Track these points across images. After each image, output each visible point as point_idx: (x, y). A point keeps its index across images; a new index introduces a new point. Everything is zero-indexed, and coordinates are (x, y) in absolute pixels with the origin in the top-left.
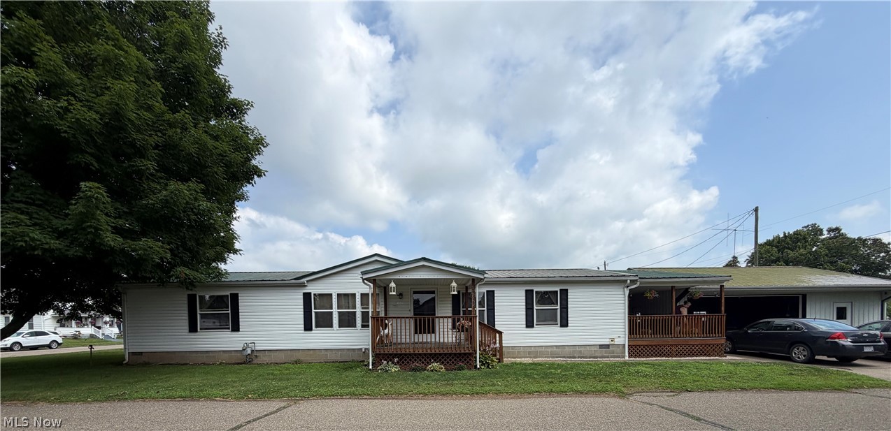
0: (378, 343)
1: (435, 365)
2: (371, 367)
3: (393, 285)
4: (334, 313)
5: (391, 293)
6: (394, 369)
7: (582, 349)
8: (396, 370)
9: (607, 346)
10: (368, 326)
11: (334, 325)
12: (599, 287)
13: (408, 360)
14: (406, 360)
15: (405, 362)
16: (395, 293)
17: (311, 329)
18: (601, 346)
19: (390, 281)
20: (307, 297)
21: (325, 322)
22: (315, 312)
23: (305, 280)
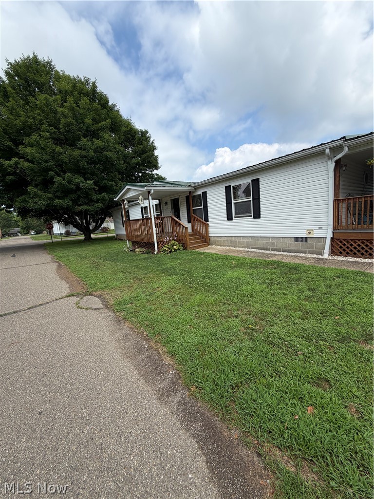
7: (275, 241)
9: (305, 239)
12: (286, 173)
18: (297, 239)
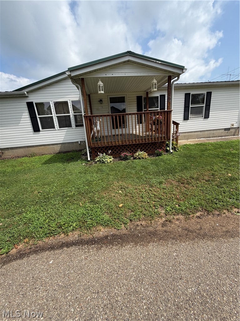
0: (92, 138)
1: (140, 153)
2: (89, 159)
3: (100, 83)
4: (54, 117)
5: (99, 92)
6: (109, 159)
7: (215, 132)
8: (111, 160)
9: (229, 129)
10: (82, 125)
11: (56, 127)
13: (117, 150)
14: (115, 150)
15: (115, 152)
16: (102, 92)
17: (39, 131)
19: (97, 80)
20: (30, 105)
21: (48, 124)
22: (40, 118)
23: (25, 91)
